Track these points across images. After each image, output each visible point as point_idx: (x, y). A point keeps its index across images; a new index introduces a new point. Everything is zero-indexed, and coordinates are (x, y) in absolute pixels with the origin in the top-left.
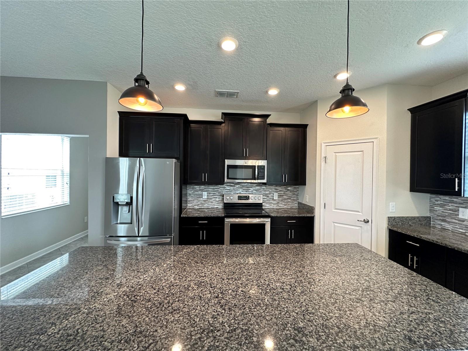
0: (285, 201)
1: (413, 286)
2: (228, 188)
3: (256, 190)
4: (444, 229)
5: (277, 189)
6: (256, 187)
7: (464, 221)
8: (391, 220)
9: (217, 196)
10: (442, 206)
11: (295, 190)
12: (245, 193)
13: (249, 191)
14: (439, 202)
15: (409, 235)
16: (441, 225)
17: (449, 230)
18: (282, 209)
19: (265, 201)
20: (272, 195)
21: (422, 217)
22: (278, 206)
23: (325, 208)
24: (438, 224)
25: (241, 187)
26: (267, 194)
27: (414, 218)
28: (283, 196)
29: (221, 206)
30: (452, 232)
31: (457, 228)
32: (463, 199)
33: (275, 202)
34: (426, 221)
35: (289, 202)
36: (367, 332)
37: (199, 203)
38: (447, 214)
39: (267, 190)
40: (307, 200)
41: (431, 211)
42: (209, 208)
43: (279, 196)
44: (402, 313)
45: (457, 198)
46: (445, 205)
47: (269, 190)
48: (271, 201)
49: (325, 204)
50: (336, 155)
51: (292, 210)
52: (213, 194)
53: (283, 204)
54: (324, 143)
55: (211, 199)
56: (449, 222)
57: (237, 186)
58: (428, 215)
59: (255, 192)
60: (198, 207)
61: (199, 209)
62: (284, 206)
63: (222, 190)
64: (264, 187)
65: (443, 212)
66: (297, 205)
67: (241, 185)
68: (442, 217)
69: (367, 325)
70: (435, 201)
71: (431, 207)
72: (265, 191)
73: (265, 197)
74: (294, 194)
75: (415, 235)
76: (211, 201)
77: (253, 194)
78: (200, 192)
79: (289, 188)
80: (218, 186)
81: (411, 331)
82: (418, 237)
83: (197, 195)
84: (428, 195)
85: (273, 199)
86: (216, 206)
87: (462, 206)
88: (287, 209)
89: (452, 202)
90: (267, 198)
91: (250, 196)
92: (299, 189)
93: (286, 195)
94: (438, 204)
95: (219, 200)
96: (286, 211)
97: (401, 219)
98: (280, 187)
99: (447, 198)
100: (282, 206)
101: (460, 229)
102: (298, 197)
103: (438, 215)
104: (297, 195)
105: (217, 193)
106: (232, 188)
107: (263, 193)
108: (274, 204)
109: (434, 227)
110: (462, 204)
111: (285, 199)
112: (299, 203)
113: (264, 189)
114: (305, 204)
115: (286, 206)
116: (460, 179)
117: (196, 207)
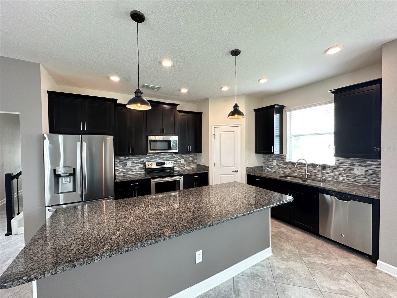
0: (189, 164)
1: (261, 192)
2: (148, 157)
3: (168, 158)
4: (268, 171)
5: (183, 156)
6: (169, 155)
7: (275, 166)
8: (248, 169)
9: (139, 164)
10: (267, 160)
11: (194, 156)
12: (162, 160)
13: (164, 158)
14: (266, 158)
15: (256, 176)
16: (267, 169)
17: (270, 171)
18: (187, 169)
19: (175, 165)
20: (180, 160)
21: (260, 166)
22: (184, 168)
23: (215, 166)
24: (266, 169)
25: (157, 156)
26: (177, 160)
27: (257, 167)
28: (187, 160)
29: (142, 172)
30: (271, 172)
31: (273, 170)
32: (275, 155)
33: (182, 166)
34: (261, 168)
35: (191, 164)
36: (249, 206)
37: (124, 171)
38: (269, 164)
39: (177, 157)
40: (203, 162)
41: (263, 163)
42: (133, 174)
43: (185, 161)
44: (258, 200)
45: (273, 155)
46: (268, 159)
47: (178, 157)
48: (179, 165)
49: (215, 163)
50: (220, 134)
51: (193, 170)
52: (136, 162)
53: (187, 166)
54: (213, 126)
55: (134, 167)
56: (270, 167)
57: (155, 155)
58: (262, 165)
59: (168, 159)
60: (124, 174)
61: (125, 175)
62: (188, 167)
63: (143, 159)
64: (175, 155)
65: (268, 163)
66: (196, 166)
67: (158, 155)
68: (267, 165)
69: (249, 205)
70: (265, 157)
71: (263, 161)
72: (175, 158)
73: (176, 162)
74: (194, 159)
75: (258, 175)
76: (134, 168)
77: (166, 161)
78: (124, 162)
79: (191, 155)
80: (140, 156)
81: (262, 203)
82: (259, 176)
83: (122, 164)
84: (262, 155)
85: (181, 164)
86: (139, 172)
87: (274, 159)
88: (190, 169)
89: (271, 157)
90: (177, 163)
91: (165, 162)
92: (197, 156)
93: (189, 160)
94: (266, 159)
95: (141, 167)
96: (189, 171)
97: (252, 168)
98: (185, 154)
99: (269, 156)
100: (187, 167)
101: (274, 170)
102: (196, 161)
103: (266, 165)
104: (196, 160)
105: (140, 162)
106: (151, 157)
107: (174, 160)
108: (182, 167)
109: (265, 171)
110: (274, 158)
111: (189, 163)
112: (197, 165)
113: (174, 156)
114: (202, 165)
115: (190, 167)
116: (273, 147)
117: (122, 174)
